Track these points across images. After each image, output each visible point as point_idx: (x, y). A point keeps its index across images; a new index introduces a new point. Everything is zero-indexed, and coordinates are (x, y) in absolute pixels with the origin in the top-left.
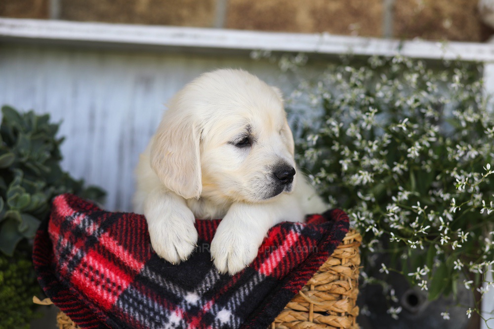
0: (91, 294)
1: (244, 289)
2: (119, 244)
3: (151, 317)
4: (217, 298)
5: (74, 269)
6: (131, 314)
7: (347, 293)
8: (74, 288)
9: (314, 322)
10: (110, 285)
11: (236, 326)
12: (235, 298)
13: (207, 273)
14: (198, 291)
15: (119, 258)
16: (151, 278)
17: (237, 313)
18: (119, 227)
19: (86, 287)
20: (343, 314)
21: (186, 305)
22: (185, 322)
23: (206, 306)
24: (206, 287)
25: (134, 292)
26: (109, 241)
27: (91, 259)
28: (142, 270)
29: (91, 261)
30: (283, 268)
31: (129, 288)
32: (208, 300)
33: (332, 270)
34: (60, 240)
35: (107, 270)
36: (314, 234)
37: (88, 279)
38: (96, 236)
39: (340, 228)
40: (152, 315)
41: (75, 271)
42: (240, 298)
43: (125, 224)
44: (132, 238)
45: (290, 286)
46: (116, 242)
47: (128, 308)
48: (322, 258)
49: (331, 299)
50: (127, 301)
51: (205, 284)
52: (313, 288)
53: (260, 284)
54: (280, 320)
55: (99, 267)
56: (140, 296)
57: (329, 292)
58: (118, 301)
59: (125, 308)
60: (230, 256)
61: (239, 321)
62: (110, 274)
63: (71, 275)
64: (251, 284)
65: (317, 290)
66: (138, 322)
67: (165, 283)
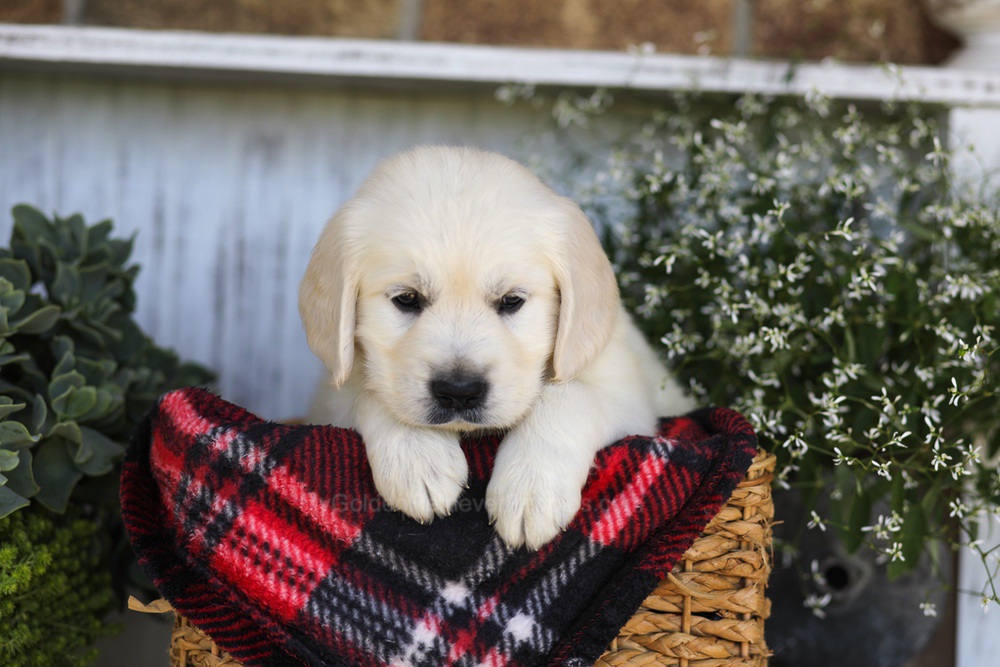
0: (255, 591)
1: (559, 573)
2: (310, 489)
3: (377, 633)
4: (506, 591)
5: (219, 542)
6: (337, 627)
7: (755, 575)
8: (219, 578)
9: (693, 633)
10: (293, 572)
11: (545, 646)
12: (541, 591)
13: (488, 543)
14: (467, 579)
15: (309, 517)
16: (373, 556)
17: (545, 620)
18: (307, 454)
19: (244, 577)
20: (748, 616)
21: (444, 607)
22: (445, 642)
23: (483, 607)
24: (485, 572)
25: (339, 584)
26: (289, 483)
27: (252, 520)
28: (357, 540)
29: (253, 524)
30: (637, 529)
31: (330, 577)
32: (488, 595)
33: (726, 530)
34: (185, 483)
35: (286, 542)
36: (695, 461)
37: (248, 560)
38: (261, 474)
39: (743, 447)
40: (378, 629)
41: (221, 545)
42: (550, 591)
43: (318, 447)
44: (334, 476)
45: (651, 564)
46: (303, 486)
47: (331, 616)
48: (710, 507)
49: (725, 587)
50: (328, 603)
51: (485, 566)
52: (689, 566)
53: (590, 562)
54: (627, 631)
55: (270, 535)
56: (351, 591)
57: (721, 573)
58: (310, 603)
59: (325, 617)
60: (528, 510)
61: (550, 636)
62: (291, 549)
63: (213, 553)
64: (573, 562)
65: (697, 571)
66: (351, 644)
67: (403, 564)
